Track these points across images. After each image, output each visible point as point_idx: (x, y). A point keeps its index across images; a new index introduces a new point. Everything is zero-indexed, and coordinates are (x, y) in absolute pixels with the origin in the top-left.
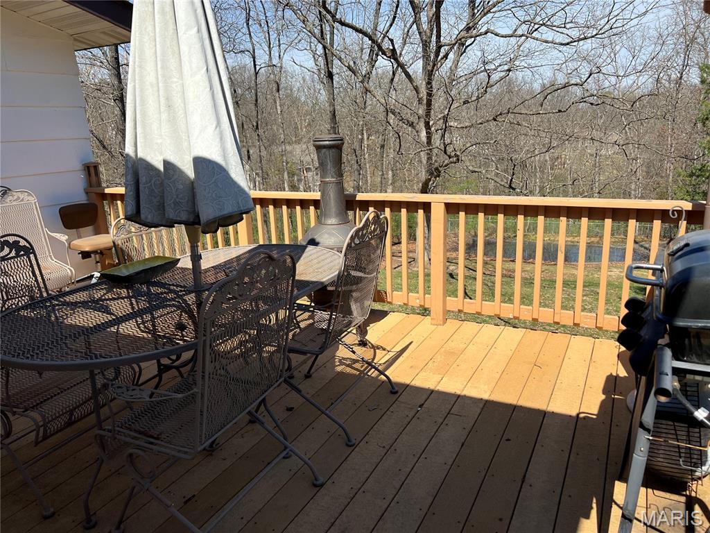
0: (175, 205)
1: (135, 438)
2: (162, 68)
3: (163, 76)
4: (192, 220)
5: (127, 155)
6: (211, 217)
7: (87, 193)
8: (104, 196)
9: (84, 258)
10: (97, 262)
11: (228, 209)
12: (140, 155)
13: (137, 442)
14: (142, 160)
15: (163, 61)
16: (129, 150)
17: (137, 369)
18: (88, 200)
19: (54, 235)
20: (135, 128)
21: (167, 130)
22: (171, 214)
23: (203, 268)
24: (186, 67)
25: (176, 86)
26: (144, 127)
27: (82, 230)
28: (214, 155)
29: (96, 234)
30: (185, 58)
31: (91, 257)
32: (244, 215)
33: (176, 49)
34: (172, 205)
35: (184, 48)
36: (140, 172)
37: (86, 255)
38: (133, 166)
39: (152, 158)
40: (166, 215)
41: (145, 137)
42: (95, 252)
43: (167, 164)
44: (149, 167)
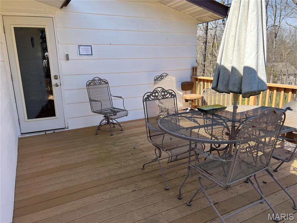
0: (233, 85)
1: (202, 171)
2: (239, 29)
3: (239, 32)
4: (239, 91)
5: (217, 64)
6: (246, 91)
7: (191, 78)
8: (197, 79)
9: (186, 102)
10: (190, 104)
11: (255, 89)
12: (222, 64)
13: (203, 173)
14: (222, 66)
15: (240, 26)
16: (218, 62)
17: (204, 146)
18: (191, 80)
19: (178, 92)
20: (222, 53)
21: (236, 54)
22: (231, 88)
23: (237, 112)
24: (249, 28)
25: (243, 36)
26: (226, 53)
27: (187, 91)
28: (253, 66)
29: (191, 94)
30: (249, 24)
31: (188, 102)
32: (261, 92)
33: (246, 20)
34: (232, 85)
35: (249, 20)
36: (221, 70)
37: (187, 101)
38: (219, 68)
39: (227, 65)
40: (229, 88)
41: (225, 57)
42: (190, 100)
43: (233, 68)
44: (225, 69)
